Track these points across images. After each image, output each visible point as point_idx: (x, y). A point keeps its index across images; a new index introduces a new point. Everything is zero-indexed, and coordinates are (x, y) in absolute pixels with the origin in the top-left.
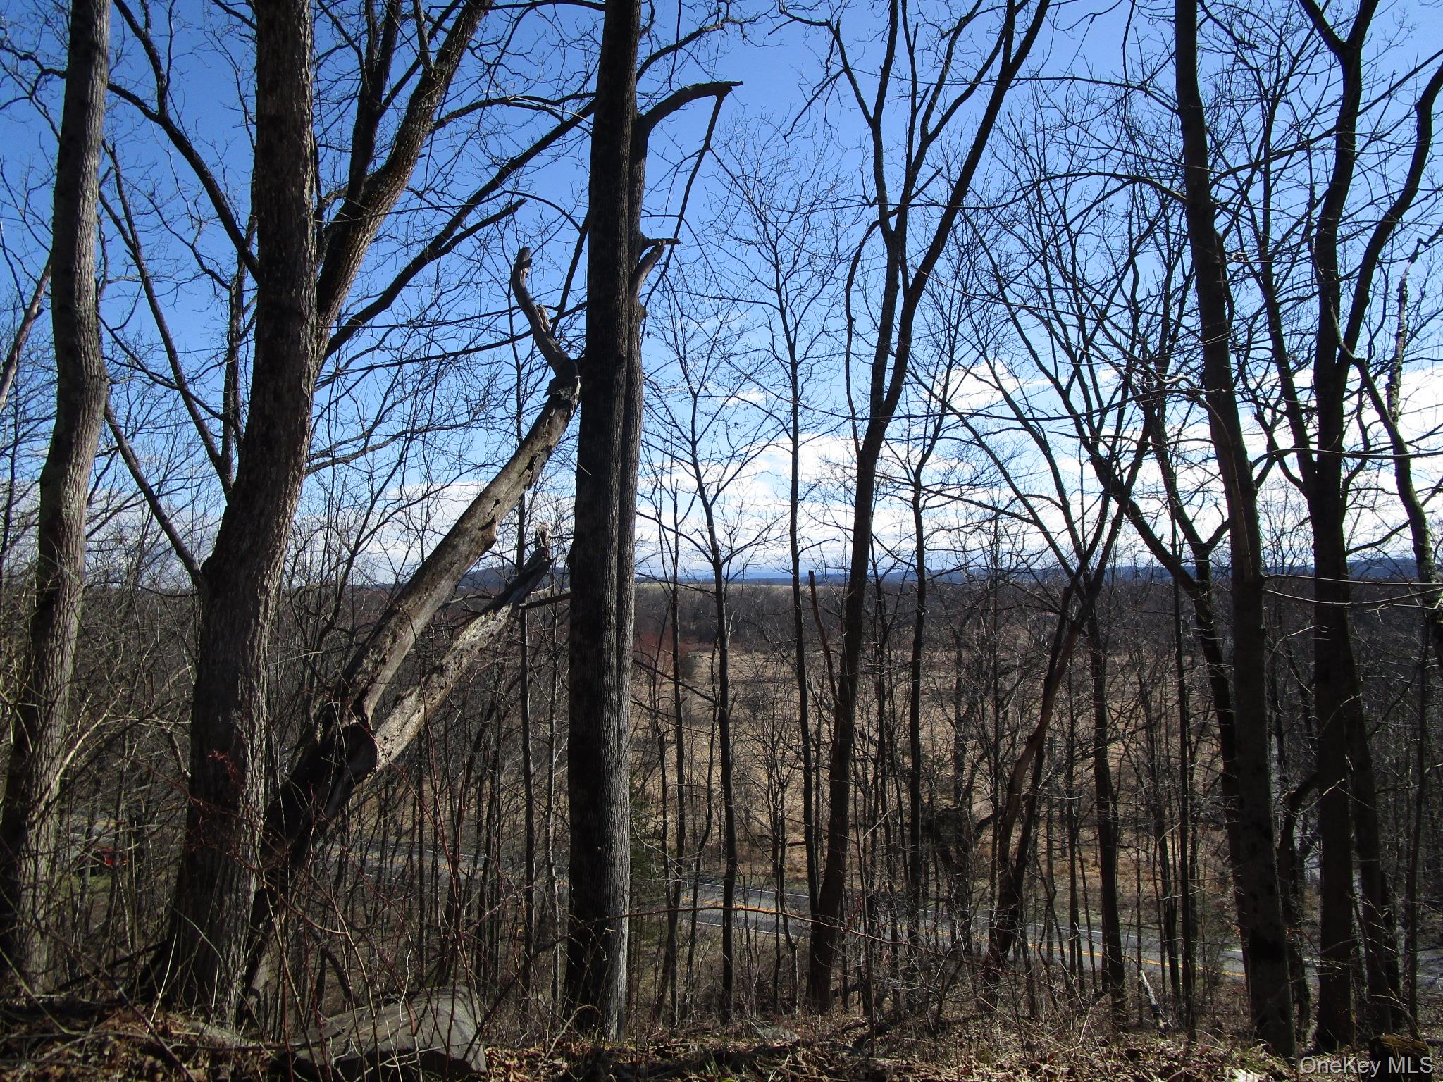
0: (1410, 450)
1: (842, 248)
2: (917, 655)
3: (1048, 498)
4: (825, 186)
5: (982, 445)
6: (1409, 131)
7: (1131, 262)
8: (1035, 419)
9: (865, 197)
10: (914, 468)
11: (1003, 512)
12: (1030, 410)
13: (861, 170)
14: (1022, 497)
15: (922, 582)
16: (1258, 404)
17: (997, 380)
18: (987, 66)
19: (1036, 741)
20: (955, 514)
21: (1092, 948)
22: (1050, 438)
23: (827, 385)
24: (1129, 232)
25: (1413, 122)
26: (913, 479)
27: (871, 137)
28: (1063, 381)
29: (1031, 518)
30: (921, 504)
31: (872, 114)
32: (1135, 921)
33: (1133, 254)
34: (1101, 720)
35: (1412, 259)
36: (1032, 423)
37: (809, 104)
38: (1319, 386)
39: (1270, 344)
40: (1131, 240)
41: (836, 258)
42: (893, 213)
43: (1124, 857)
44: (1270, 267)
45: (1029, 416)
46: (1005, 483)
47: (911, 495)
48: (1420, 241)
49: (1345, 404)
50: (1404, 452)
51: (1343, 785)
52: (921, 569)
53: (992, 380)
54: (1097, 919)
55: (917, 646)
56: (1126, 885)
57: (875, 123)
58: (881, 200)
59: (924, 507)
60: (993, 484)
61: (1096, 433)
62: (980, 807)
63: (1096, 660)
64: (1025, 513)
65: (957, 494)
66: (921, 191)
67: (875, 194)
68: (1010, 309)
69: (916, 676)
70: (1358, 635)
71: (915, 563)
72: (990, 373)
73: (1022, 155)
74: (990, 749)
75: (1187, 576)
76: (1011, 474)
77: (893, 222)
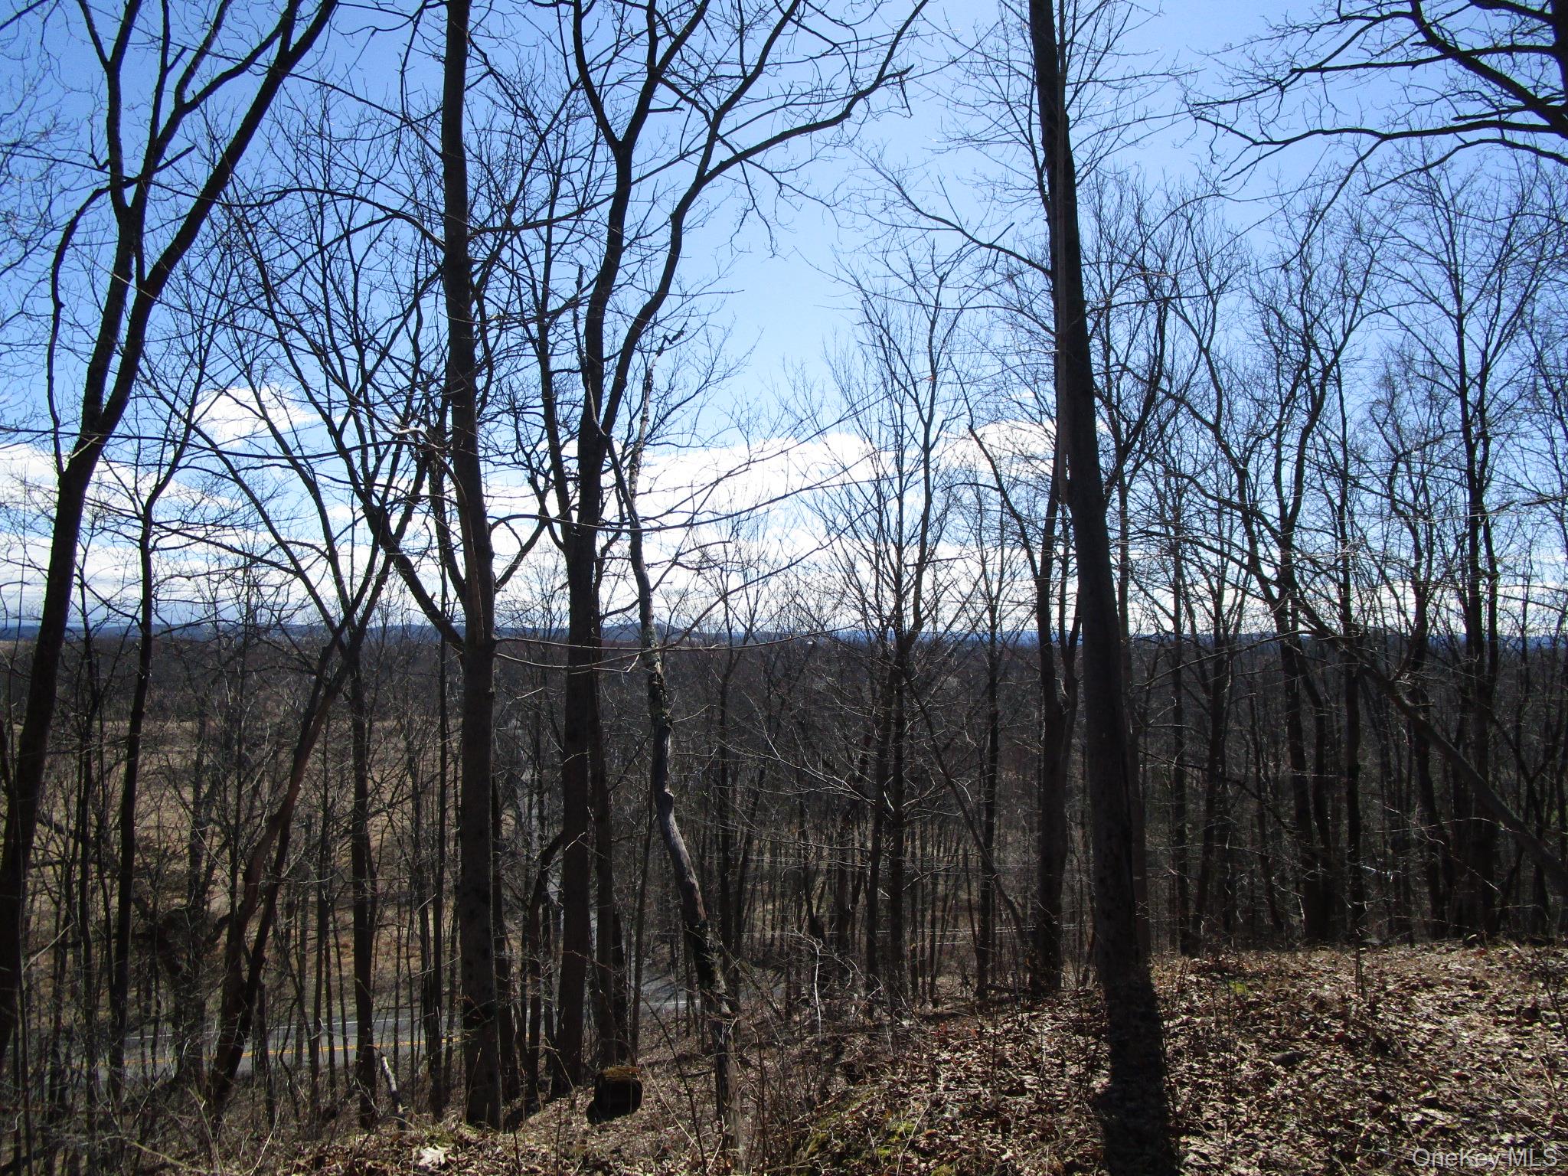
0: (644, 526)
1: (56, 211)
2: (135, 727)
3: (312, 546)
4: (35, 127)
5: (238, 480)
6: (664, 236)
7: (416, 304)
8: (305, 458)
9: (92, 156)
10: (145, 500)
11: (260, 559)
12: (299, 446)
13: (90, 120)
14: (283, 544)
15: (147, 639)
16: (532, 470)
17: (262, 407)
18: (264, 46)
19: (280, 822)
20: (199, 558)
21: (345, 1041)
22: (321, 480)
23: (25, 382)
24: (416, 272)
25: (669, 229)
26: (141, 512)
27: (106, 83)
28: (338, 420)
29: (293, 567)
30: (151, 543)
31: (109, 55)
32: (392, 1003)
33: (418, 295)
34: (361, 792)
35: (659, 352)
36: (301, 461)
37: (19, 15)
38: (582, 456)
39: (542, 411)
40: (417, 281)
41: (46, 223)
42: (130, 182)
43: (385, 938)
44: (546, 336)
45: (297, 453)
46: (263, 526)
47: (138, 533)
48: (665, 338)
49: (603, 477)
50: (638, 526)
51: (584, 838)
52: (146, 624)
53: (256, 408)
54: (352, 1008)
55: (137, 717)
56: (384, 965)
57: (112, 69)
58: (115, 161)
59: (154, 548)
60: (246, 527)
61: (370, 479)
62: (219, 902)
63: (358, 727)
64: (287, 562)
65: (201, 534)
66: (169, 163)
67: (106, 156)
68: (279, 329)
69: (133, 753)
70: (606, 694)
71: (140, 615)
72: (254, 398)
73: (303, 159)
74: (231, 835)
75: (457, 636)
76: (272, 516)
77: (129, 194)
